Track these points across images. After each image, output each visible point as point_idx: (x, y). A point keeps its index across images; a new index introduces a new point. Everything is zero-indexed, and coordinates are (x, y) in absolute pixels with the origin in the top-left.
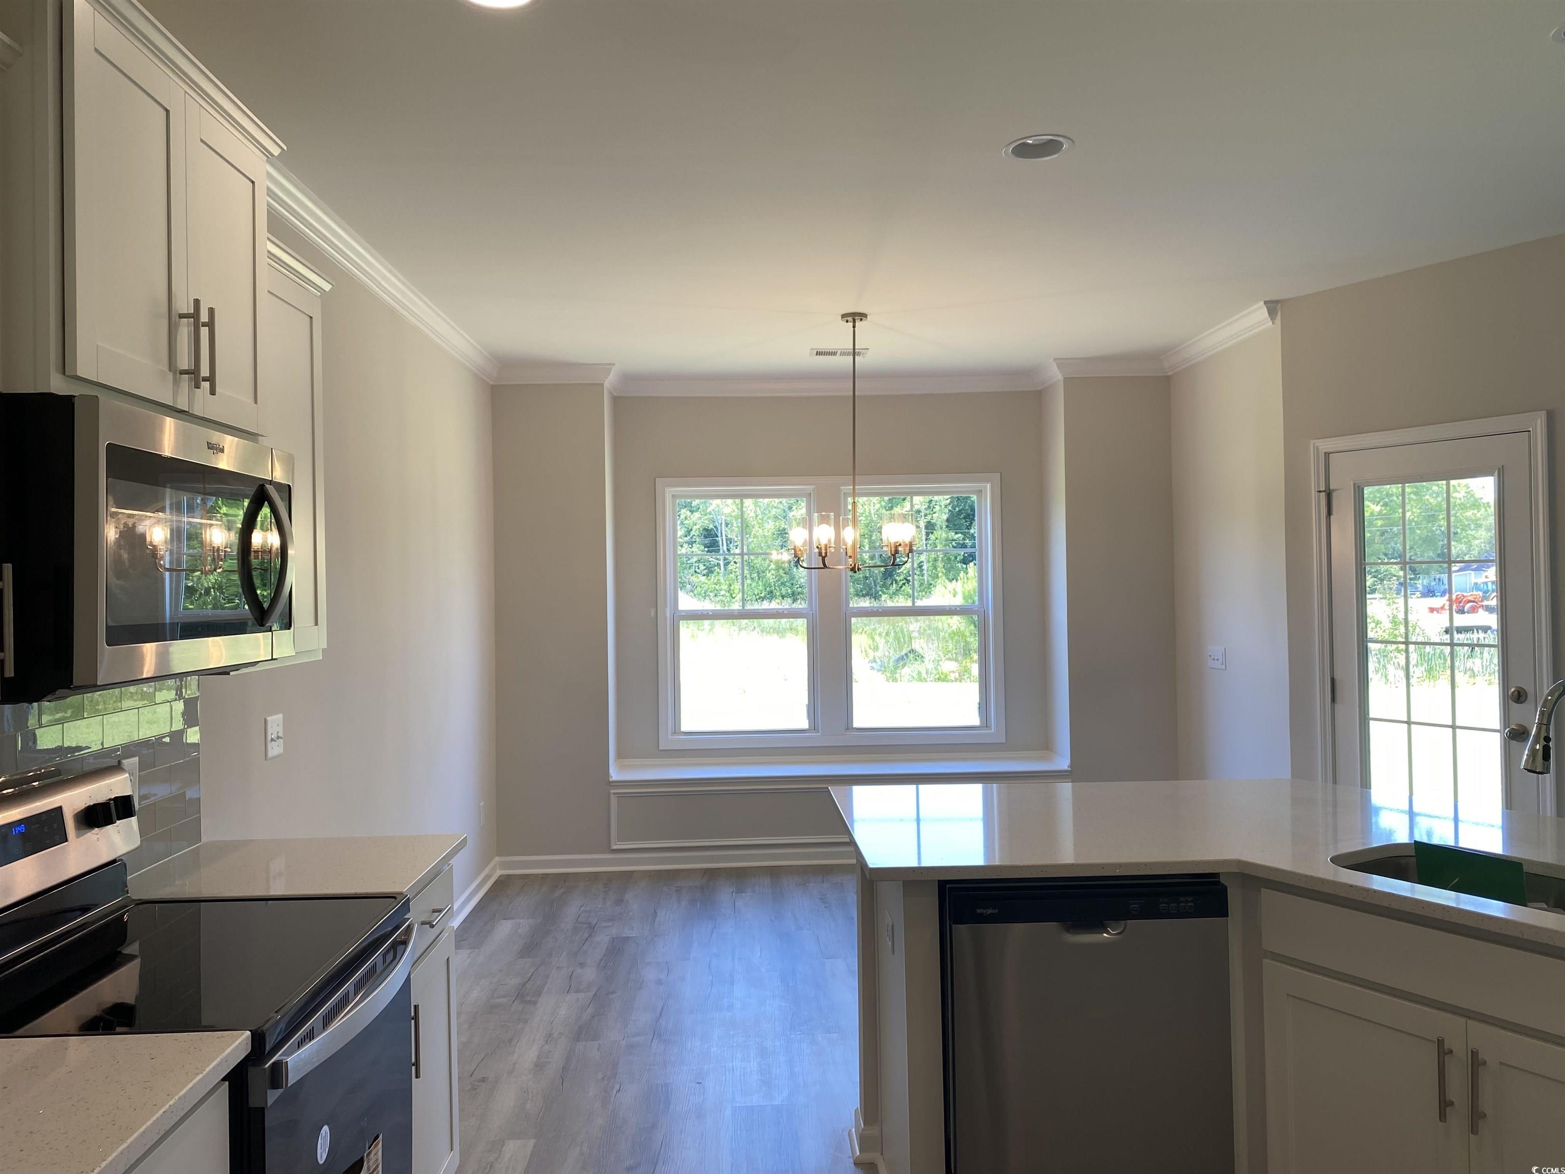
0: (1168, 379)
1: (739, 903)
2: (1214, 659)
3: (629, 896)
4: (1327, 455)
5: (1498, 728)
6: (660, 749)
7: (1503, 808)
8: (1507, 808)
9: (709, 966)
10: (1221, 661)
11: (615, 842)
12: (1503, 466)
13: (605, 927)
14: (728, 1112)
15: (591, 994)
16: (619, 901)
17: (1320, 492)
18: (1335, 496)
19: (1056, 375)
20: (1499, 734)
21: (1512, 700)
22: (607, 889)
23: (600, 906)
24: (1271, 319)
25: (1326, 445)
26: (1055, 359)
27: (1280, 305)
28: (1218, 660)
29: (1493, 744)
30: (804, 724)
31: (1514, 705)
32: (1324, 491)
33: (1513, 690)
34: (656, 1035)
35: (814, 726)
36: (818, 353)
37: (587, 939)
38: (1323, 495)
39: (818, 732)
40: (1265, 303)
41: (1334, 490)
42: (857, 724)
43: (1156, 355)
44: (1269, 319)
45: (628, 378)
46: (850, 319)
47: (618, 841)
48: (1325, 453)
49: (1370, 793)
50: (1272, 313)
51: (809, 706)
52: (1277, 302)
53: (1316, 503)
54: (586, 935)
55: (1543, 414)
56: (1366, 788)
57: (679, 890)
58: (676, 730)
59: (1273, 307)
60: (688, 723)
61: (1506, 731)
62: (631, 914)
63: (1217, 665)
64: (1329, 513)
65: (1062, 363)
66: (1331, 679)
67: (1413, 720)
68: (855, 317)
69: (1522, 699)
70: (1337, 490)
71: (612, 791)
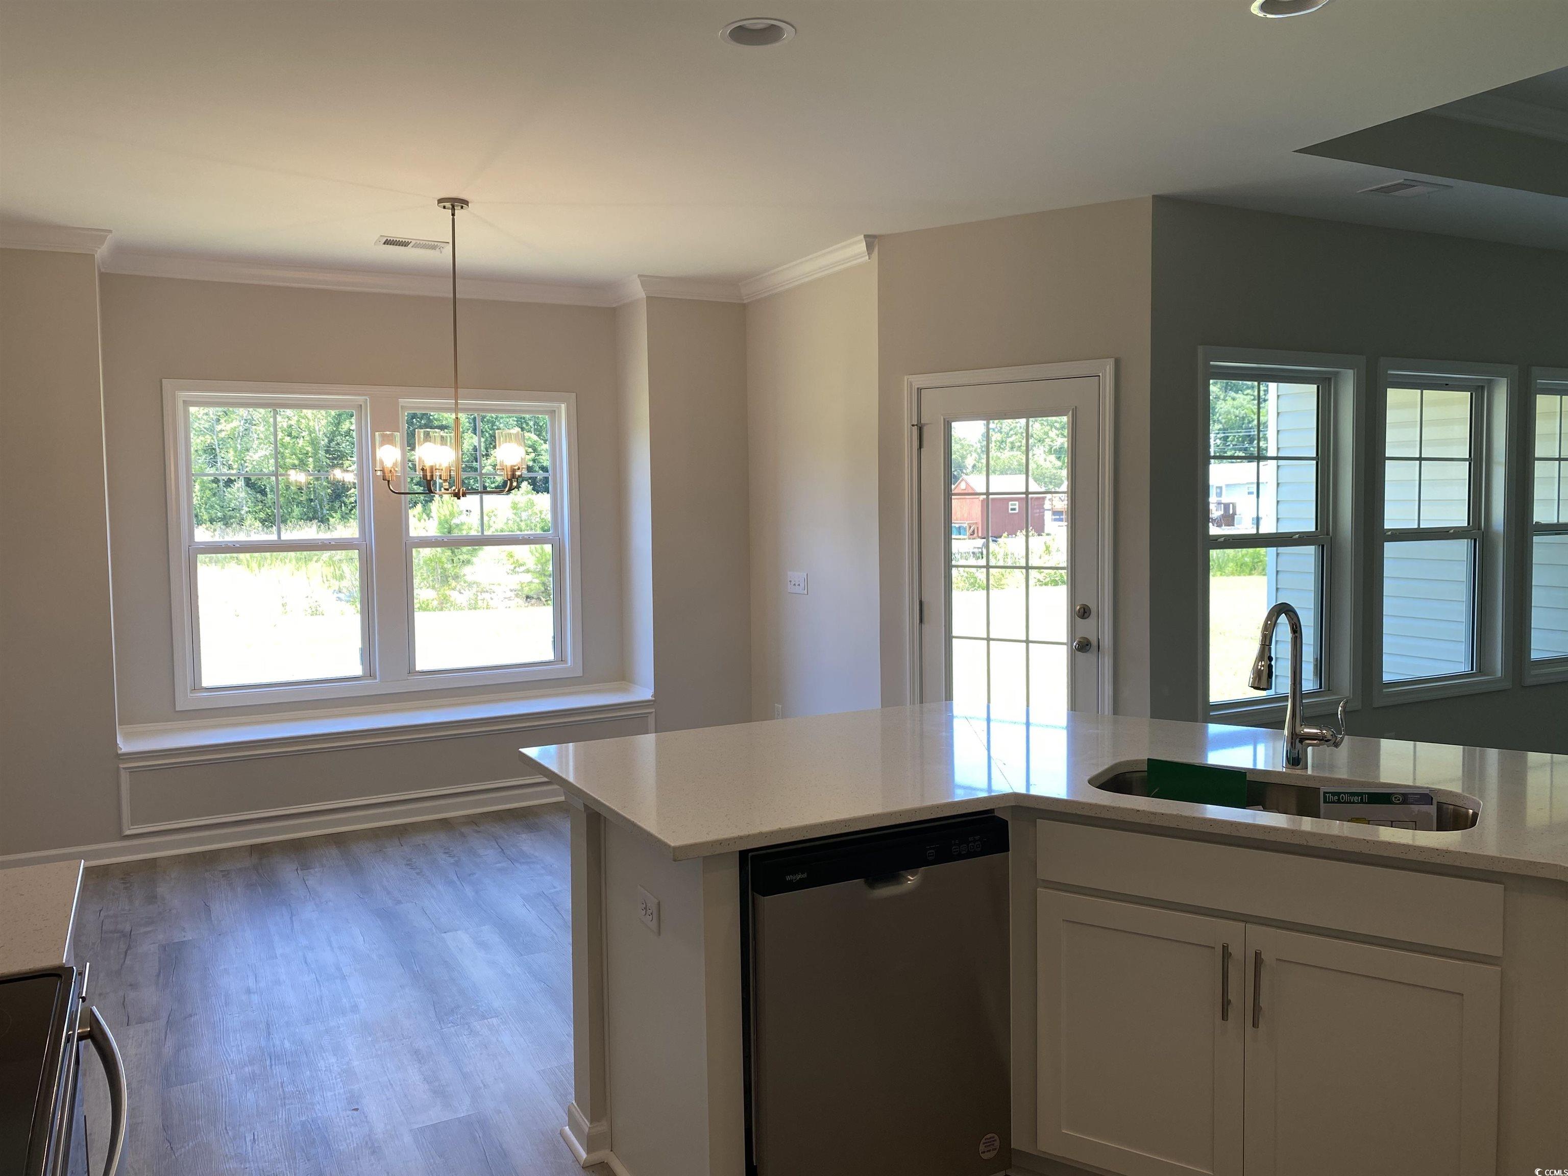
0: (744, 306)
1: (311, 882)
2: (795, 585)
3: (162, 890)
4: (919, 390)
5: (1065, 641)
6: (177, 709)
7: (1068, 710)
8: (1072, 710)
9: (306, 963)
10: (802, 585)
11: (129, 827)
12: (1076, 407)
13: (146, 933)
14: (408, 1139)
15: (163, 1022)
16: (152, 898)
17: (913, 425)
18: (925, 430)
19: (638, 292)
20: (1065, 647)
21: (1078, 617)
22: (128, 885)
23: (127, 908)
24: (868, 254)
25: (919, 381)
26: (639, 276)
27: (877, 240)
28: (799, 585)
29: (1061, 655)
30: (357, 670)
31: (1078, 619)
32: (916, 425)
33: (1078, 607)
34: (273, 1058)
35: (369, 673)
36: (387, 242)
37: (126, 953)
38: (915, 429)
39: (375, 678)
40: (866, 236)
41: (925, 424)
42: (419, 667)
43: (733, 281)
44: (867, 254)
45: (122, 250)
46: (448, 205)
47: (132, 825)
48: (918, 389)
49: (952, 703)
50: (869, 247)
51: (362, 651)
52: (874, 237)
53: (908, 435)
54: (123, 947)
55: (1113, 360)
56: (950, 700)
57: (226, 874)
58: (196, 686)
59: (871, 241)
60: (209, 679)
61: (1075, 644)
62: (174, 911)
63: (797, 589)
64: (920, 446)
65: (646, 280)
66: (920, 601)
67: (991, 636)
68: (455, 203)
69: (1086, 615)
70: (927, 424)
71: (121, 766)
